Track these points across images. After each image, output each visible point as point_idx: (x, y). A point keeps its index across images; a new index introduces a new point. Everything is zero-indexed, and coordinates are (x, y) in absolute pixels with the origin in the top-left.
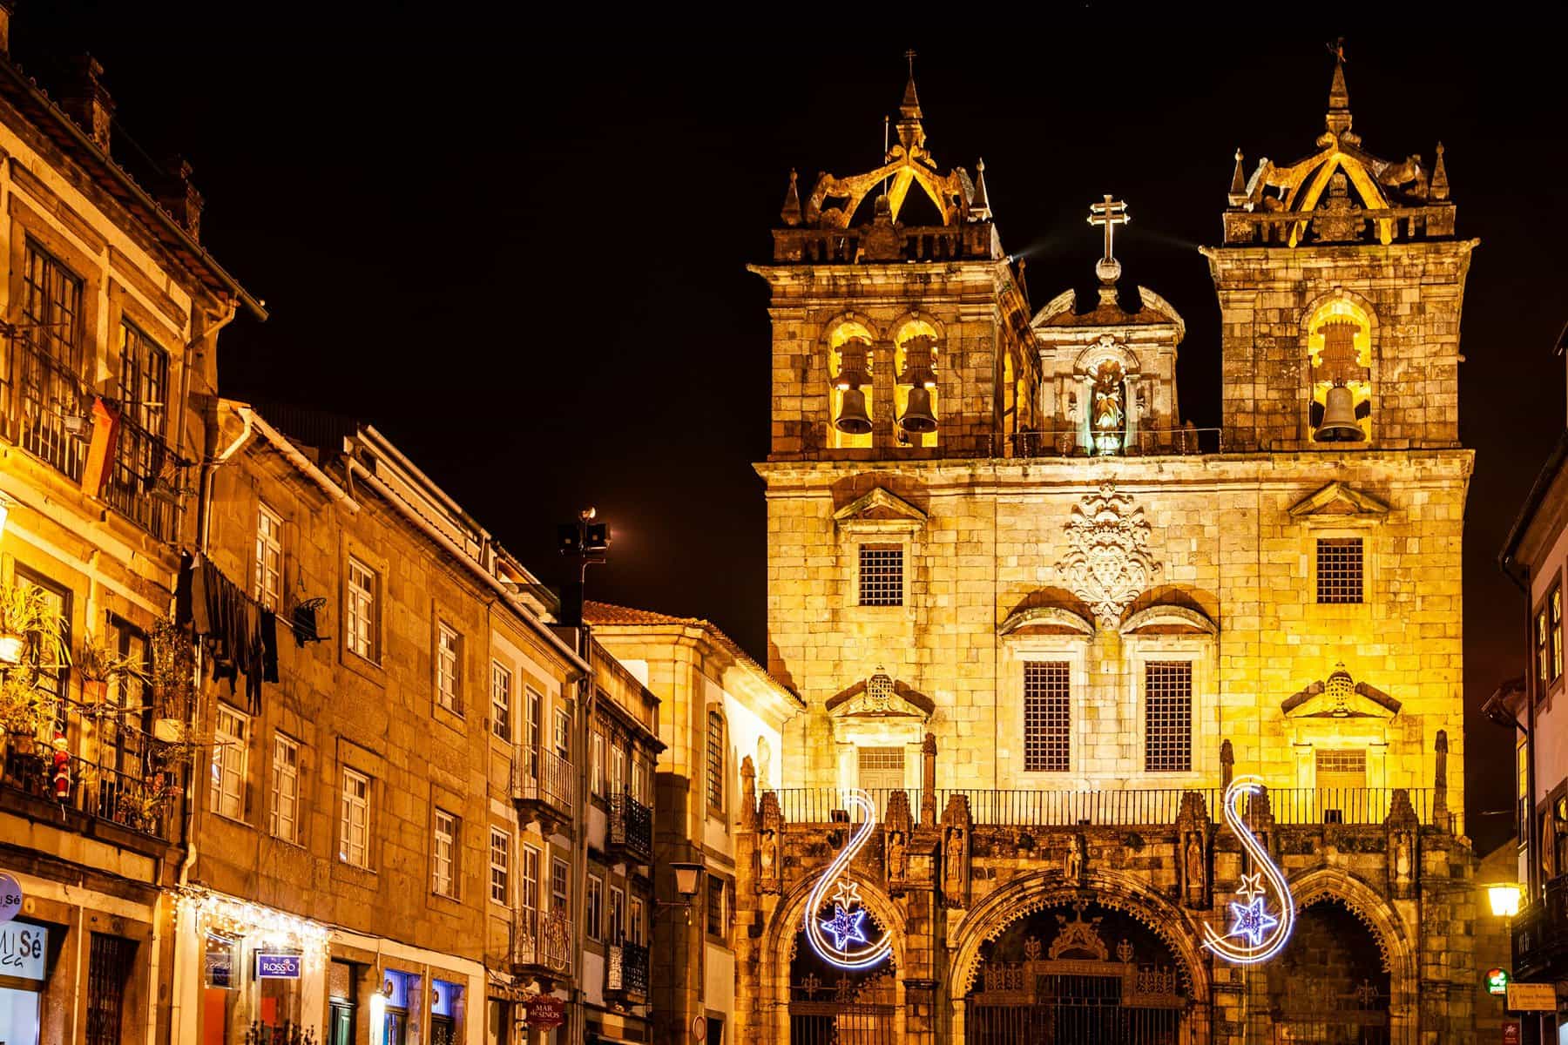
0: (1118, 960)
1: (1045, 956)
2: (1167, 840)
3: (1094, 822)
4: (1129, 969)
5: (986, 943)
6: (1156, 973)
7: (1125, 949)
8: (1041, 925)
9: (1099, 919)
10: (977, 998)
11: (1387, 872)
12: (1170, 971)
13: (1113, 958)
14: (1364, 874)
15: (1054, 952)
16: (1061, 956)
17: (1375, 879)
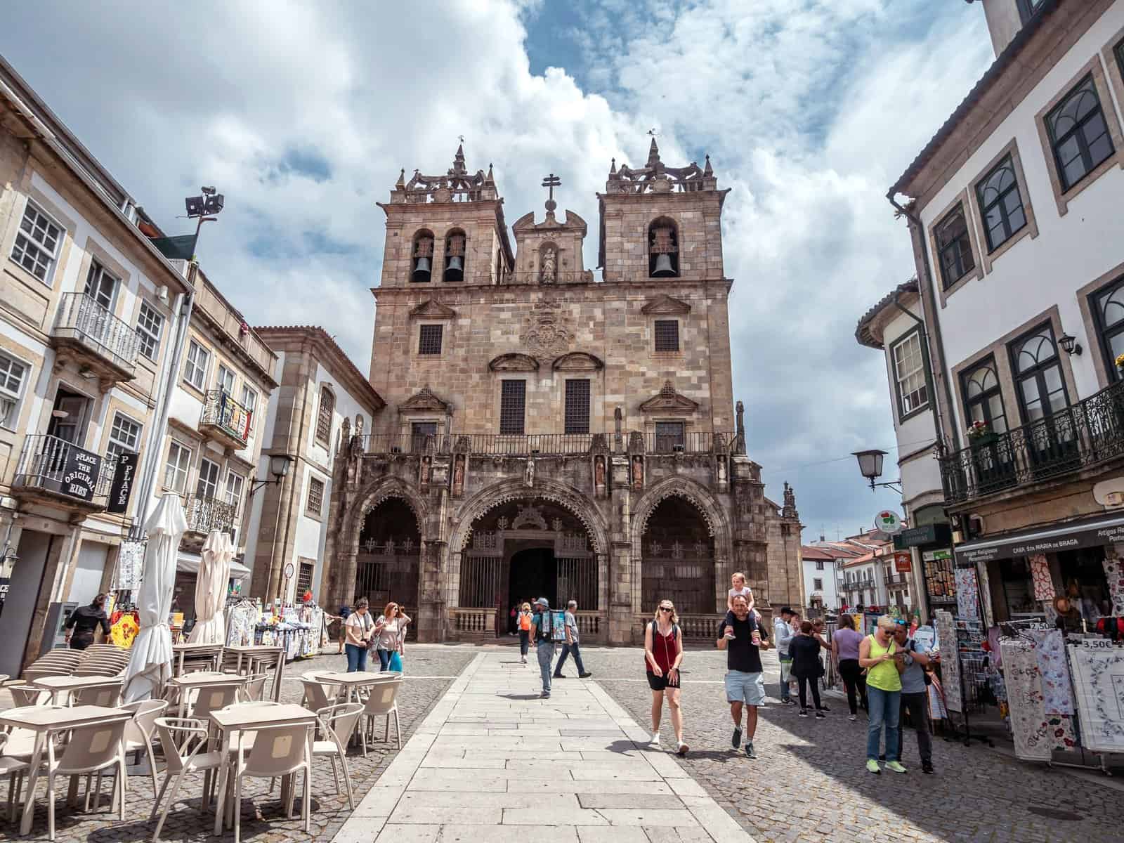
0: (554, 530)
1: (509, 528)
2: (583, 460)
3: (541, 452)
4: (559, 535)
5: (475, 520)
6: (575, 538)
7: (557, 524)
8: (508, 511)
9: (542, 506)
10: (469, 553)
11: (713, 478)
12: (583, 536)
13: (550, 528)
14: (699, 480)
15: (514, 525)
16: (520, 528)
17: (705, 483)
